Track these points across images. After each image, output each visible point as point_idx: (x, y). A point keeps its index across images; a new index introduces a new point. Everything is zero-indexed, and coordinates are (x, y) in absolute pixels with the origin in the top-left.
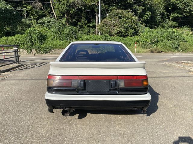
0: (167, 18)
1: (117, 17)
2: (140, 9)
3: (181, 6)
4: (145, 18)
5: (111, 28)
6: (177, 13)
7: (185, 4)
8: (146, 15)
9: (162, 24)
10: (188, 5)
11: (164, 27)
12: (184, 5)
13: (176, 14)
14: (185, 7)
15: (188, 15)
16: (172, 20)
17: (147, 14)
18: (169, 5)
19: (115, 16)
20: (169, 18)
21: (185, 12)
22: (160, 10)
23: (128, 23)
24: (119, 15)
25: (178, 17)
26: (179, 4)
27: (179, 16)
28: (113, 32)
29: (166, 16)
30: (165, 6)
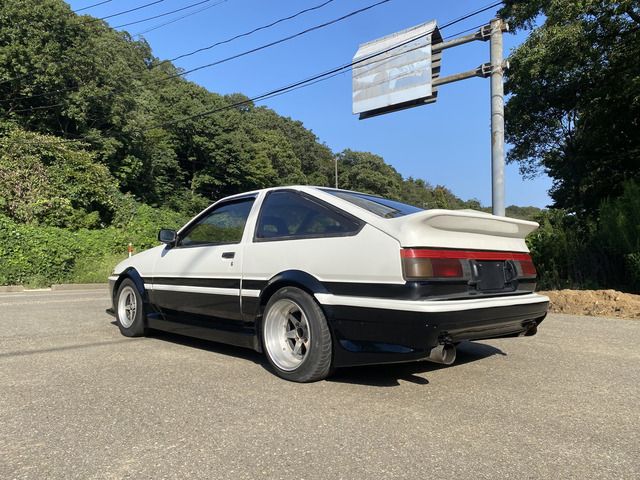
0: (184, 185)
1: (36, 159)
2: (110, 144)
3: (219, 157)
4: (123, 175)
5: (13, 194)
6: (209, 174)
7: (229, 154)
8: (125, 165)
9: (172, 198)
10: (236, 159)
11: (176, 209)
12: (227, 156)
13: (207, 177)
14: (228, 162)
15: (239, 183)
16: (197, 191)
17: (129, 165)
18: (186, 148)
19: (25, 152)
20: (189, 186)
21: (230, 175)
22: (164, 159)
23: (81, 181)
24: (45, 153)
25: (214, 184)
26: (213, 150)
27: (217, 182)
28: (21, 209)
29: (182, 178)
30: (177, 151)
